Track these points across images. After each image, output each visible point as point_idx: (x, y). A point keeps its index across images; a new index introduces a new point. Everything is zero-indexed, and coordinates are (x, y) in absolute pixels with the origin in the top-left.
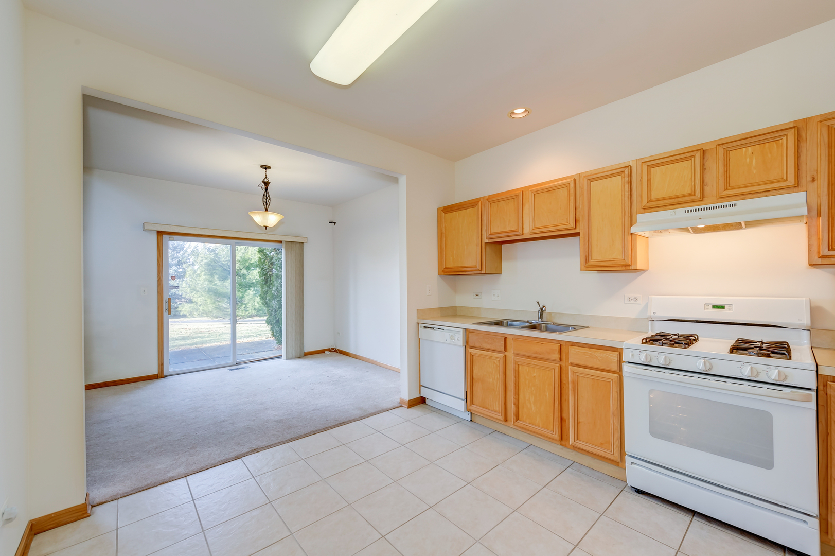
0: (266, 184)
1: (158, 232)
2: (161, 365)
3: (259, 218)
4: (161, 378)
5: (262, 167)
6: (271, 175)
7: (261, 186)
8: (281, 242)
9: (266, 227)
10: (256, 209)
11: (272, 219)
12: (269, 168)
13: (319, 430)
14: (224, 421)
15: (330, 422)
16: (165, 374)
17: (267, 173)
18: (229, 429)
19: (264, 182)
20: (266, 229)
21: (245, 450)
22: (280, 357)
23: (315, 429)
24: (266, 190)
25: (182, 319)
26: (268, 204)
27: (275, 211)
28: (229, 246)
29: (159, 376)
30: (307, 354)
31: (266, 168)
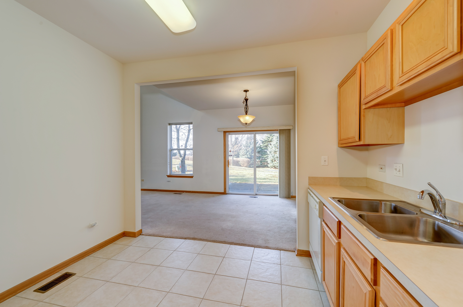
0: (246, 100)
1: (224, 132)
2: (225, 189)
3: (243, 119)
4: (225, 194)
5: (244, 91)
6: (249, 95)
7: (243, 101)
10: (242, 114)
11: (249, 119)
12: (248, 91)
16: (227, 193)
17: (247, 94)
20: (246, 124)
24: (246, 102)
26: (247, 110)
27: (251, 115)
29: (224, 193)
31: (246, 91)
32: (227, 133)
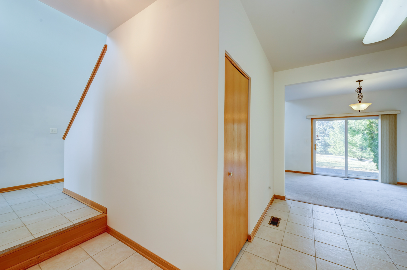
0: (360, 89)
1: (312, 118)
2: (312, 170)
3: (355, 107)
4: (312, 174)
5: (357, 81)
6: (363, 84)
7: (356, 91)
8: (378, 115)
9: (360, 111)
10: (354, 103)
11: (363, 106)
12: (362, 81)
13: (383, 217)
14: (332, 195)
15: (394, 217)
16: (314, 173)
17: (360, 84)
18: (333, 198)
19: (359, 89)
21: (337, 206)
22: (377, 180)
23: (380, 215)
24: (360, 92)
25: (331, 155)
26: (361, 98)
27: (366, 102)
28: (344, 121)
30: (399, 184)
31: (360, 81)
32: (314, 120)
